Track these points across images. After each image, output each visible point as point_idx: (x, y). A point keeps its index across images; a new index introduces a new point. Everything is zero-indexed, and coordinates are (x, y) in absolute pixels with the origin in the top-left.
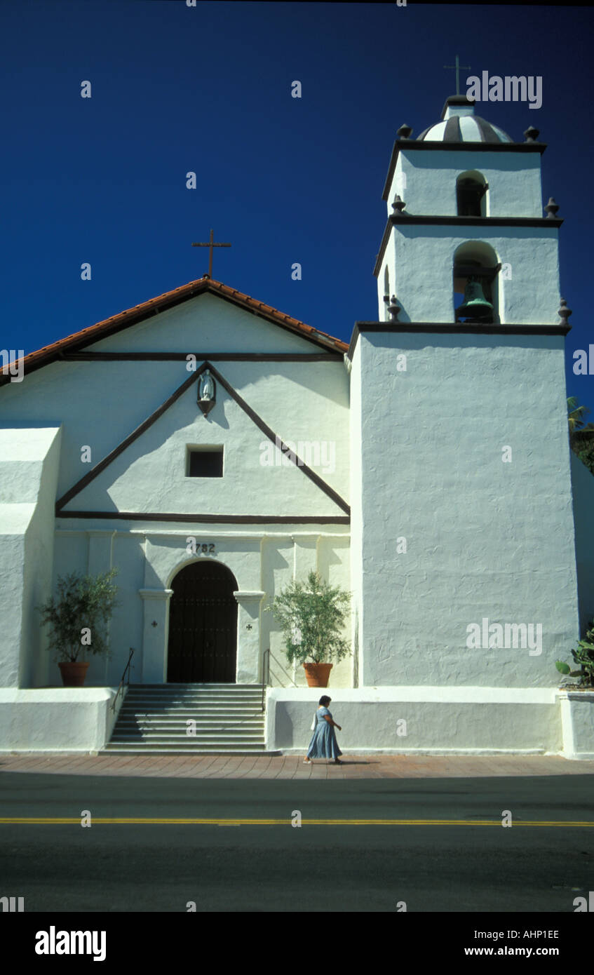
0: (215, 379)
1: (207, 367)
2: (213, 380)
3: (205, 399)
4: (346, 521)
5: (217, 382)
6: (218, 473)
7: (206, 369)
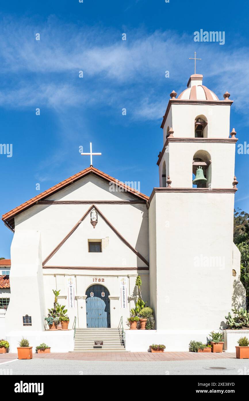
0: (97, 212)
1: (94, 206)
2: (96, 212)
3: (94, 220)
4: (148, 269)
5: (98, 213)
6: (100, 251)
7: (93, 207)
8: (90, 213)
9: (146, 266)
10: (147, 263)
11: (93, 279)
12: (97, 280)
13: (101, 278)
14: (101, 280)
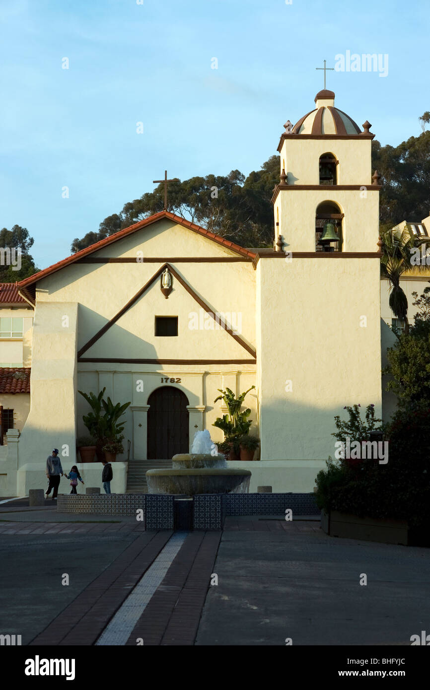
3: (166, 287)
4: (254, 362)
6: (175, 333)
7: (166, 268)
8: (160, 277)
9: (253, 358)
10: (253, 353)
11: (162, 379)
12: (169, 381)
13: (175, 377)
14: (176, 380)
